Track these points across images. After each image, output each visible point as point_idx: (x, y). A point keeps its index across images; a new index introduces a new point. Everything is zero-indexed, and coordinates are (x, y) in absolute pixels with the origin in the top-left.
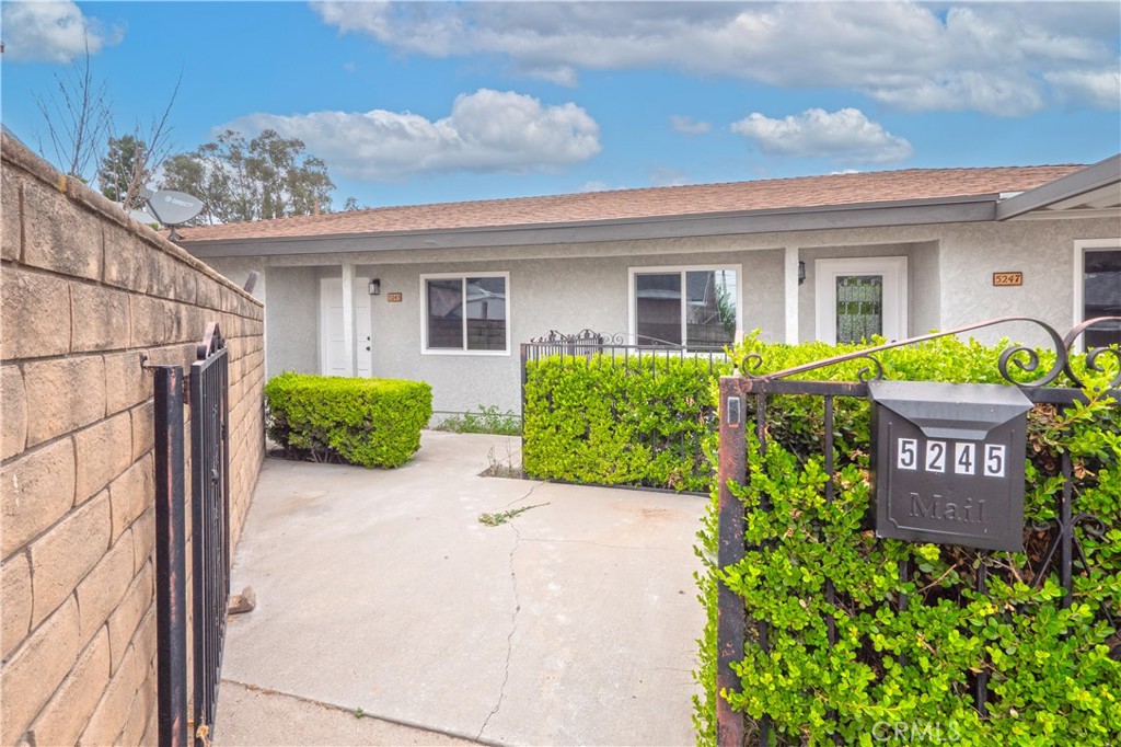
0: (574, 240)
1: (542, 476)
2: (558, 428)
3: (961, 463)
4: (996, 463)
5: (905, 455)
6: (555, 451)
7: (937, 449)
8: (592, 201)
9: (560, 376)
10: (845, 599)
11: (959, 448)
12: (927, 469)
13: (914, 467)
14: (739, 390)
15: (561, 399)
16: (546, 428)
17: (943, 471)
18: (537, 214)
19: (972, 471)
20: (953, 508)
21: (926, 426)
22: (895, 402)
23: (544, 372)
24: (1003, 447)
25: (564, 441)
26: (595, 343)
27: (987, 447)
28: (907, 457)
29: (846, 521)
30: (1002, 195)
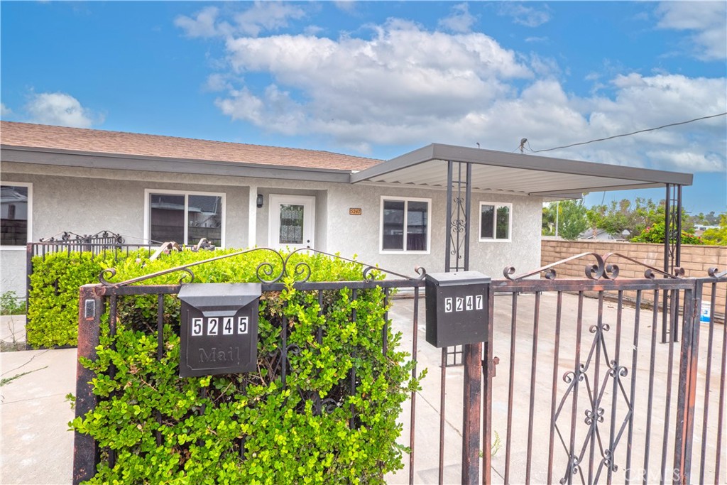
0: (92, 166)
1: (47, 345)
2: (64, 307)
3: (226, 329)
4: (243, 327)
5: (196, 329)
6: (60, 325)
7: (214, 322)
8: (118, 139)
9: (66, 268)
10: (165, 418)
11: (226, 320)
12: (209, 334)
13: (201, 334)
14: (95, 294)
15: (66, 284)
16: (51, 308)
17: (216, 334)
18: (61, 141)
19: (232, 332)
20: (222, 354)
21: (205, 311)
22: (189, 298)
23: (50, 265)
24: (247, 318)
25: (69, 317)
26: (114, 241)
27: (240, 318)
28: (197, 329)
29: (167, 371)
30: (353, 172)
